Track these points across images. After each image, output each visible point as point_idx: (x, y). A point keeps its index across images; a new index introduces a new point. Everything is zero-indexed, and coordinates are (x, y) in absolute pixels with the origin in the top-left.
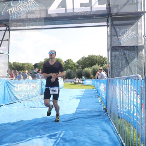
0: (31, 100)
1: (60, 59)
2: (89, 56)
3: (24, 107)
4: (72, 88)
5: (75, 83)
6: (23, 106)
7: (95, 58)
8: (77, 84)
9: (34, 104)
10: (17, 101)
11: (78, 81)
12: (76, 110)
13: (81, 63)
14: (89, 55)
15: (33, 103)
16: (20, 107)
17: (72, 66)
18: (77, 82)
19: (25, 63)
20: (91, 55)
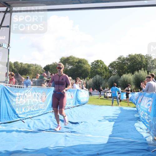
0: (39, 119)
1: (84, 59)
2: (129, 56)
3: (28, 129)
4: (102, 105)
5: (106, 97)
6: (27, 127)
7: (140, 59)
8: (110, 99)
9: (44, 125)
10: (19, 119)
11: (111, 94)
12: (109, 139)
13: (116, 66)
14: (130, 54)
15: (42, 123)
16: (23, 129)
17: (102, 71)
18: (110, 96)
19: (31, 64)
20: (134, 54)
